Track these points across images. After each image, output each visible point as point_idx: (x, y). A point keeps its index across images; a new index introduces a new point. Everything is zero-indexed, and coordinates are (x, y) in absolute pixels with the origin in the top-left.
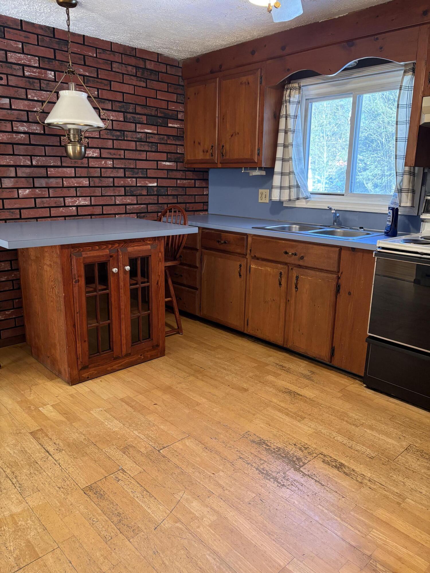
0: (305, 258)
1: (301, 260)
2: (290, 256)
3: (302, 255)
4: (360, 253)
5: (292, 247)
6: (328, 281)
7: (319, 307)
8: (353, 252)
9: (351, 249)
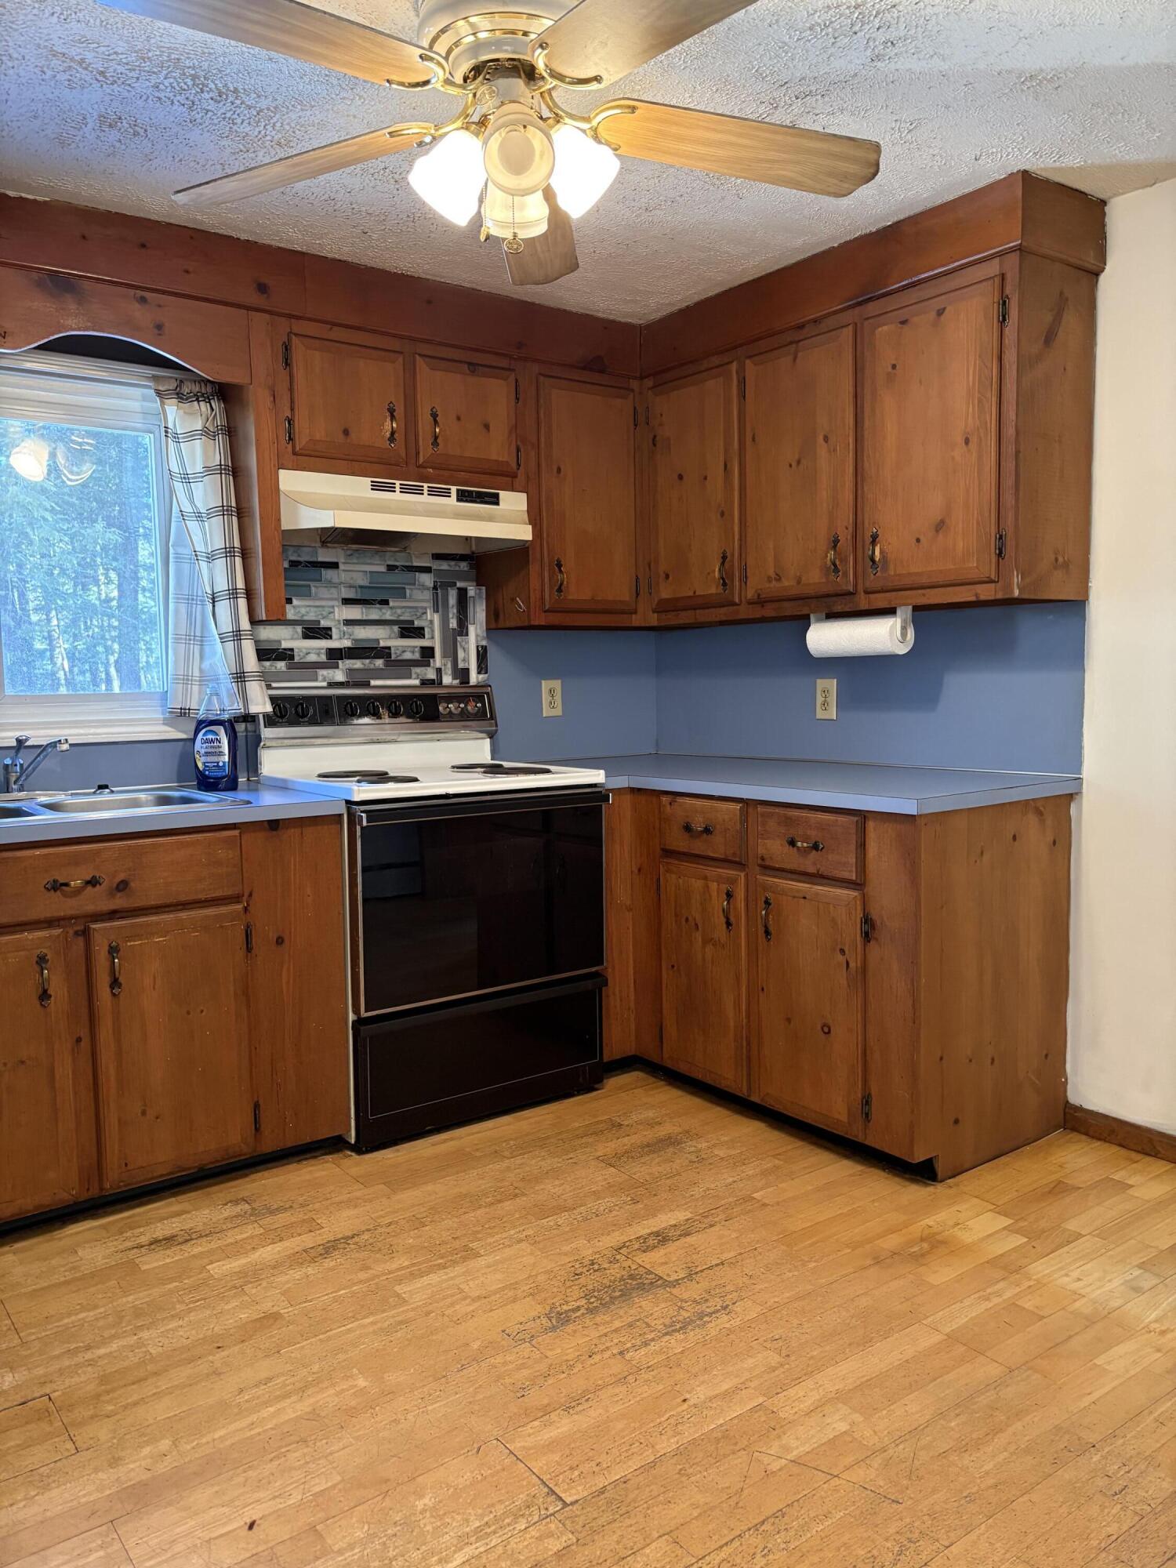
0: (132, 884)
1: (119, 895)
2: (78, 891)
3: (121, 877)
4: (293, 830)
5: (76, 861)
6: (222, 927)
7: (202, 1011)
8: (274, 833)
9: (266, 824)
